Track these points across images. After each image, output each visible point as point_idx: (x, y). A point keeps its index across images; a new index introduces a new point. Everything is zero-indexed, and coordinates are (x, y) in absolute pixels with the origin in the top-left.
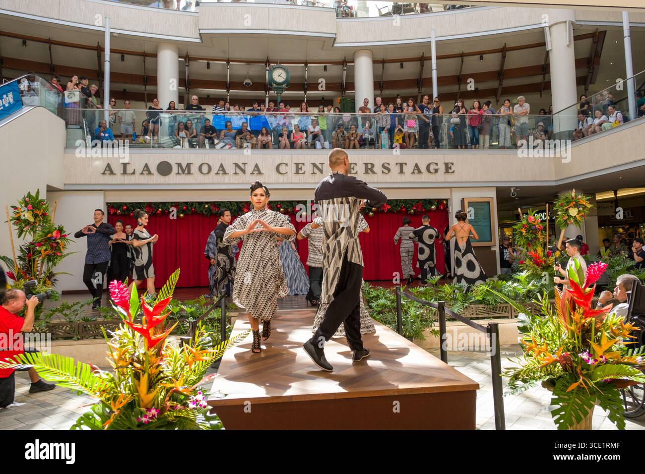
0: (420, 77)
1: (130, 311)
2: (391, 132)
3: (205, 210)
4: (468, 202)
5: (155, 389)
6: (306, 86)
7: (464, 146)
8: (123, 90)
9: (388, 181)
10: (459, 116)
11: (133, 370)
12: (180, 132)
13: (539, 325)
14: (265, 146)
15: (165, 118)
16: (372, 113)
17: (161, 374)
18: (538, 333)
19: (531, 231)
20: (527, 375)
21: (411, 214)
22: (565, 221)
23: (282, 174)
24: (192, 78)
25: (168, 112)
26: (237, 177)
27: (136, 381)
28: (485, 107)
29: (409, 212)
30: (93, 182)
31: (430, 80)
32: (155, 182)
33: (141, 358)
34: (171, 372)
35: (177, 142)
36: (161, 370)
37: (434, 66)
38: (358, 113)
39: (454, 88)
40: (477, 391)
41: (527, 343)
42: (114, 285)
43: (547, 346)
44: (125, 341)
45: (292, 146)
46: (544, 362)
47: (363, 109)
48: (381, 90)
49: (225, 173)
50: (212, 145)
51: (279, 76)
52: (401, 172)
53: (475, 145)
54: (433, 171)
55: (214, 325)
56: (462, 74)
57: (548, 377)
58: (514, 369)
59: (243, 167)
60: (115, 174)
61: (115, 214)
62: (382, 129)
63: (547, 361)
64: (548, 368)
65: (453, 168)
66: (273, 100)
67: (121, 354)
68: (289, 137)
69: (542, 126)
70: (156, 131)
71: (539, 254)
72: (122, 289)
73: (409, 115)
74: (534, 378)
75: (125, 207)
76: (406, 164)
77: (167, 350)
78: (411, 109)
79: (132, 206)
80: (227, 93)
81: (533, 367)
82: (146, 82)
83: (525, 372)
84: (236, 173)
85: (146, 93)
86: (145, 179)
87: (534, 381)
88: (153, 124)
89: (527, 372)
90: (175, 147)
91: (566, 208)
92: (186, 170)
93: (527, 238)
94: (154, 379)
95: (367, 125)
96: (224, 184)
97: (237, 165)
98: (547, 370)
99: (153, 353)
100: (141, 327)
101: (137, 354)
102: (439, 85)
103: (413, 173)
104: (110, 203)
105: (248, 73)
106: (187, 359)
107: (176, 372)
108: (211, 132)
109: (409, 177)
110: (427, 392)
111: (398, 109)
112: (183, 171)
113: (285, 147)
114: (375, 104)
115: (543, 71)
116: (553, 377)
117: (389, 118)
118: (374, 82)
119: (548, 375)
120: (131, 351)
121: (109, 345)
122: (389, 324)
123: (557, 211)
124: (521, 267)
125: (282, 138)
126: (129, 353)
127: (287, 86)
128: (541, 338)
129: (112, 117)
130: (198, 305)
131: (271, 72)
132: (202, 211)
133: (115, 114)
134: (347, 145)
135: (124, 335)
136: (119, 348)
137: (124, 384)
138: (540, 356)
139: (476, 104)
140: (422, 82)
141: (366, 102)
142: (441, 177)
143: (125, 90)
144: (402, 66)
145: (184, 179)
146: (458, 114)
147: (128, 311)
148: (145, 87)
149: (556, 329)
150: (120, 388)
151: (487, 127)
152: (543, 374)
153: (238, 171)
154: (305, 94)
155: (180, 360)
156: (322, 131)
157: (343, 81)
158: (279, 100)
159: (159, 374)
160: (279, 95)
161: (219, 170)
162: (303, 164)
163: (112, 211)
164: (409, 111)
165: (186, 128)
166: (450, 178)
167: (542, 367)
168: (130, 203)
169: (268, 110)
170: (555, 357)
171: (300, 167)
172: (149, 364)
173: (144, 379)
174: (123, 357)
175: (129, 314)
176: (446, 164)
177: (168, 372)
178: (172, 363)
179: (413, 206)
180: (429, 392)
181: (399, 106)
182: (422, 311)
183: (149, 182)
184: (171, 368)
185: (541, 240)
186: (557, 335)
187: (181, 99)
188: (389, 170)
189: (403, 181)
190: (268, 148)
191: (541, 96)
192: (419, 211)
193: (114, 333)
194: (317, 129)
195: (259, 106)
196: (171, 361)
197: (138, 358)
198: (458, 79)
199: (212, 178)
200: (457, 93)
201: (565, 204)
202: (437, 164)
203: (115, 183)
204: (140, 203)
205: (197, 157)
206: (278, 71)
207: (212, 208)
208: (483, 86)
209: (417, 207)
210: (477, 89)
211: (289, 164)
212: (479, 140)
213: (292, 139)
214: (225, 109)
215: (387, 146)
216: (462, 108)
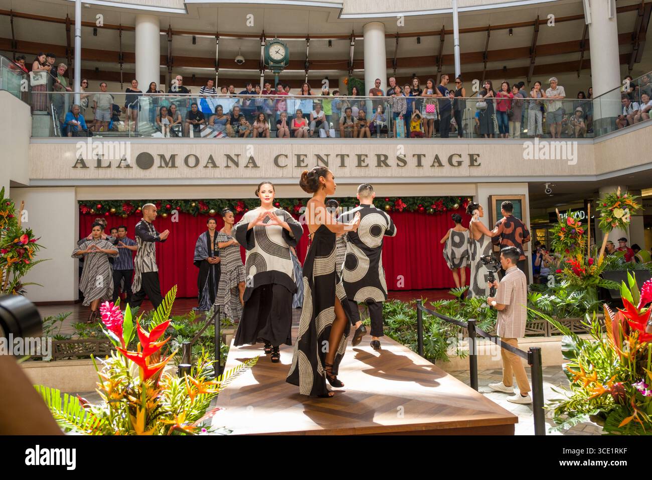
0: (440, 55)
1: (124, 336)
2: (407, 118)
3: (191, 208)
4: (497, 200)
5: (153, 426)
6: (307, 64)
7: (491, 135)
8: (94, 69)
9: (404, 175)
10: (485, 100)
11: (129, 404)
12: (162, 119)
13: (587, 350)
14: (261, 135)
15: (145, 102)
16: (385, 96)
17: (159, 408)
18: (586, 358)
19: (570, 235)
20: (575, 408)
21: (430, 214)
22: (610, 223)
23: (281, 167)
24: (175, 54)
25: (149, 95)
26: (229, 170)
27: (132, 417)
28: (515, 90)
29: (428, 212)
30: (63, 177)
31: (451, 57)
32: (134, 177)
33: (136, 390)
34: (171, 406)
36: (160, 404)
37: (457, 42)
38: (369, 96)
39: (479, 67)
40: (516, 425)
41: (573, 371)
42: (105, 308)
43: (596, 375)
44: (118, 371)
45: (293, 134)
46: (594, 393)
47: (374, 92)
48: (395, 69)
49: (215, 166)
51: (277, 52)
52: (419, 164)
53: (505, 134)
54: (456, 164)
55: (207, 344)
56: (488, 50)
57: (599, 411)
58: (559, 401)
59: (235, 159)
60: (88, 167)
61: (88, 213)
62: (397, 114)
63: (597, 393)
64: (598, 399)
65: (479, 160)
66: (269, 80)
67: (114, 385)
68: (288, 123)
69: (581, 112)
70: (135, 116)
71: (579, 262)
72: (114, 312)
73: (428, 99)
74: (582, 412)
75: (99, 206)
76: (424, 155)
77: (164, 381)
78: (430, 91)
79: (108, 205)
80: (215, 72)
81: (580, 398)
82: (122, 60)
83: (571, 404)
84: (227, 166)
85: (122, 71)
86: (122, 174)
87: (582, 415)
88: (131, 110)
89: (573, 405)
91: (610, 208)
92: (170, 163)
93: (566, 243)
94: (152, 414)
95: (379, 110)
96: (214, 178)
97: (229, 157)
98: (597, 403)
99: (150, 385)
100: (136, 355)
101: (131, 386)
102: (462, 63)
103: (433, 166)
104: (82, 201)
105: (240, 49)
106: (189, 392)
107: (176, 406)
108: (198, 118)
109: (428, 171)
110: (458, 427)
111: (415, 91)
112: (167, 164)
113: (284, 136)
114: (388, 84)
115: (581, 48)
116: (604, 410)
117: (405, 102)
118: (387, 59)
119: (598, 408)
120: (125, 382)
121: (99, 375)
122: (408, 343)
123: (599, 212)
124: (559, 276)
125: (281, 125)
126: (122, 384)
127: (286, 64)
128: (589, 365)
129: (84, 100)
130: (187, 321)
131: (267, 48)
132: (188, 211)
133: (87, 97)
134: (356, 133)
135: (117, 364)
136: (111, 378)
137: (117, 420)
138: (589, 386)
139: (505, 86)
140: (442, 59)
141: (378, 83)
142: (465, 170)
143: (97, 69)
144: (419, 41)
145: (167, 173)
146: (485, 97)
147: (121, 336)
148: (121, 66)
149: (607, 355)
150: (114, 425)
151: (517, 112)
152: (592, 407)
153: (230, 164)
154: (307, 73)
155: (180, 392)
156: (327, 117)
157: (351, 58)
158: (277, 81)
159: (157, 409)
160: (277, 74)
161: (208, 162)
162: (306, 156)
163: (85, 211)
164: (428, 93)
165: (170, 113)
166: (475, 172)
167: (590, 400)
168: (105, 201)
169: (264, 92)
170: (607, 387)
171: (301, 159)
172: (146, 397)
173: (141, 416)
174: (116, 389)
175: (122, 340)
176: (471, 156)
177: (167, 406)
178: (171, 396)
179: (432, 204)
180: (462, 427)
181: (416, 88)
182: (446, 328)
183: (127, 177)
184: (169, 402)
185: (581, 246)
186: (609, 362)
187: (163, 80)
188: (405, 163)
189: (421, 175)
190: (265, 137)
191: (579, 76)
192: (439, 211)
193: (105, 361)
194: (321, 114)
195: (254, 86)
196: (170, 394)
197: (133, 389)
198: (484, 56)
199: (200, 172)
200: (482, 71)
201: (609, 204)
202: (460, 156)
203: (88, 178)
204: (117, 201)
205: (181, 147)
206: (275, 46)
207: (200, 207)
208: (512, 64)
209: (437, 205)
210: (505, 67)
211: (290, 155)
212: (508, 127)
213: (293, 127)
214: (214, 91)
215: (403, 135)
216: (490, 91)
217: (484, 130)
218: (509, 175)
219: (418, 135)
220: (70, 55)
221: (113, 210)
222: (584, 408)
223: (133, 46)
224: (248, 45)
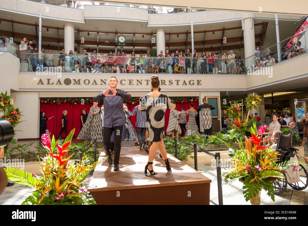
0: (186, 42)
1: (51, 148)
2: (173, 66)
3: (87, 101)
4: (208, 98)
5: (63, 184)
6: (134, 44)
7: (206, 73)
8: (47, 45)
9: (171, 88)
10: (204, 59)
11: (53, 175)
12: (75, 65)
13: (238, 153)
14: (115, 72)
15: (68, 58)
16: (164, 57)
17: (66, 177)
18: (238, 157)
19: (235, 111)
20: (232, 176)
21: (182, 103)
22: (250, 107)
23: (122, 84)
25: (70, 55)
26: (102, 86)
27: (54, 181)
29: (181, 103)
30: (33, 88)
31: (190, 43)
32: (63, 88)
33: (56, 170)
34: (71, 176)
35: (73, 69)
36: (66, 175)
37: (192, 37)
38: (158, 57)
39: (201, 46)
40: (211, 183)
41: (233, 161)
42: (44, 136)
43: (241, 163)
44: (49, 162)
45: (128, 72)
46: (240, 170)
47: (160, 55)
48: (169, 47)
49: (96, 84)
50: (90, 71)
51: (122, 39)
52: (178, 84)
53: (211, 72)
54: (192, 84)
55: (91, 154)
56: (205, 40)
57: (242, 176)
58: (227, 173)
59: (105, 81)
60: (44, 84)
61: (44, 103)
62: (169, 64)
63: (241, 169)
64: (241, 172)
65: (201, 83)
66: (119, 51)
67: (47, 168)
68: (126, 68)
69: (240, 64)
70: (64, 64)
71: (239, 122)
72: (47, 138)
73: (181, 58)
74: (235, 177)
75: (48, 100)
76: (180, 81)
77: (68, 166)
80: (97, 47)
81: (235, 172)
82: (59, 41)
83: (231, 174)
84: (101, 84)
85: (59, 46)
87: (235, 178)
88: (62, 61)
89: (232, 175)
90: (73, 72)
91: (251, 101)
92: (78, 82)
93: (234, 114)
94: (63, 179)
95: (162, 62)
96: (96, 89)
97: (102, 80)
98: (241, 173)
99: (62, 167)
100: (56, 156)
101: (54, 168)
102: (194, 45)
103: (183, 85)
104: (41, 98)
105: (107, 38)
106: (78, 170)
107: (73, 176)
108: (89, 65)
109: (181, 87)
110: (188, 184)
111: (177, 56)
112: (77, 83)
113: (124, 72)
114: (166, 53)
115: (241, 39)
116: (244, 176)
117: (172, 60)
118: (165, 43)
119: (241, 176)
120: (52, 167)
121: (41, 164)
122: (172, 153)
123: (247, 102)
124: (231, 127)
125: (123, 68)
126: (50, 167)
127: (125, 44)
128: (239, 159)
129: (43, 57)
130: (83, 145)
131: (118, 37)
133: (44, 56)
134: (153, 72)
135: (48, 159)
136: (46, 165)
137: (48, 182)
138: (238, 167)
139: (210, 54)
140: (187, 43)
141: (162, 52)
142: (195, 86)
143: (49, 45)
144: (178, 36)
145: (77, 87)
148: (59, 44)
149: (245, 155)
150: (46, 184)
151: (216, 64)
152: (239, 175)
154: (134, 48)
155: (75, 170)
158: (122, 51)
159: (65, 177)
160: (122, 48)
161: (93, 83)
162: (133, 80)
163: (42, 102)
164: (181, 56)
165: (78, 63)
166: (199, 87)
167: (239, 172)
168: (51, 98)
169: (117, 55)
170: (245, 167)
171: (131, 81)
172: (60, 173)
173: (58, 180)
174: (48, 169)
175: (51, 150)
176: (198, 81)
177: (69, 176)
178: (71, 172)
179: (183, 100)
180: (189, 184)
181: (177, 54)
182: (187, 147)
183: (60, 88)
184: (70, 174)
185: (239, 115)
186: (246, 157)
187: (76, 50)
188: (172, 83)
189: (178, 88)
190: (117, 73)
191: (240, 51)
192: (185, 102)
193: (44, 158)
194: (139, 64)
195: (113, 53)
196: (71, 171)
197: (55, 170)
198: (203, 42)
199: (90, 86)
200: (203, 49)
201: (250, 99)
202: (194, 81)
203: (44, 88)
204: (56, 98)
205: (83, 76)
206: (121, 37)
207: (90, 100)
208: (214, 46)
209: (185, 100)
210: (211, 47)
211: (126, 80)
212: (212, 70)
213: (128, 69)
214: (96, 54)
215: (171, 73)
216: (205, 56)
217: (203, 71)
218: (213, 88)
219: (177, 73)
220: (37, 39)
221: (54, 101)
222: (236, 176)
223: (64, 36)
224: (110, 36)
